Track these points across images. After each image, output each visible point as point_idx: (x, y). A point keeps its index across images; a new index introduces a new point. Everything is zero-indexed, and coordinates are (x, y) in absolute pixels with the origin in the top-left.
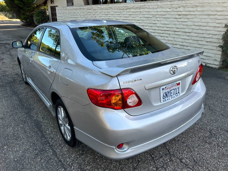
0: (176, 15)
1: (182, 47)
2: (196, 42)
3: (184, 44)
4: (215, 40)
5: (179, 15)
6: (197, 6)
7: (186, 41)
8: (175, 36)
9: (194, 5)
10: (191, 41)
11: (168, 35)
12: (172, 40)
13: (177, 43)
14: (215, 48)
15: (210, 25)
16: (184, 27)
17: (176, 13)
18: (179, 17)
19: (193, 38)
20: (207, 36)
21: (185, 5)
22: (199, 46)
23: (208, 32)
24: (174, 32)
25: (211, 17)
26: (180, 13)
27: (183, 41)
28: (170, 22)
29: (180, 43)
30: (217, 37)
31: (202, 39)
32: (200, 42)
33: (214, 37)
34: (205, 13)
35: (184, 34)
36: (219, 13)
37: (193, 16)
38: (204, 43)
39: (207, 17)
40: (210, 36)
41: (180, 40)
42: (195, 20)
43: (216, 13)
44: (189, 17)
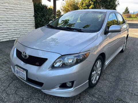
0: (4, 8)
1: (16, 30)
2: (22, 26)
3: (16, 28)
5: (6, 9)
6: (17, 4)
7: (17, 26)
8: (8, 24)
9: (15, 4)
10: (20, 26)
11: (1, 24)
12: (6, 27)
13: (11, 28)
14: (32, 27)
15: (28, 15)
16: (13, 17)
17: (4, 7)
19: (21, 24)
20: (28, 22)
21: (9, 2)
22: (25, 28)
23: (28, 19)
24: (6, 21)
25: (27, 11)
26: (7, 7)
27: (15, 26)
29: (14, 28)
30: (32, 21)
31: (26, 23)
32: (25, 25)
33: (31, 22)
34: (22, 9)
35: (14, 21)
37: (17, 10)
38: (27, 25)
39: (24, 11)
40: (29, 21)
41: (13, 26)
42: (18, 12)
44: (14, 10)
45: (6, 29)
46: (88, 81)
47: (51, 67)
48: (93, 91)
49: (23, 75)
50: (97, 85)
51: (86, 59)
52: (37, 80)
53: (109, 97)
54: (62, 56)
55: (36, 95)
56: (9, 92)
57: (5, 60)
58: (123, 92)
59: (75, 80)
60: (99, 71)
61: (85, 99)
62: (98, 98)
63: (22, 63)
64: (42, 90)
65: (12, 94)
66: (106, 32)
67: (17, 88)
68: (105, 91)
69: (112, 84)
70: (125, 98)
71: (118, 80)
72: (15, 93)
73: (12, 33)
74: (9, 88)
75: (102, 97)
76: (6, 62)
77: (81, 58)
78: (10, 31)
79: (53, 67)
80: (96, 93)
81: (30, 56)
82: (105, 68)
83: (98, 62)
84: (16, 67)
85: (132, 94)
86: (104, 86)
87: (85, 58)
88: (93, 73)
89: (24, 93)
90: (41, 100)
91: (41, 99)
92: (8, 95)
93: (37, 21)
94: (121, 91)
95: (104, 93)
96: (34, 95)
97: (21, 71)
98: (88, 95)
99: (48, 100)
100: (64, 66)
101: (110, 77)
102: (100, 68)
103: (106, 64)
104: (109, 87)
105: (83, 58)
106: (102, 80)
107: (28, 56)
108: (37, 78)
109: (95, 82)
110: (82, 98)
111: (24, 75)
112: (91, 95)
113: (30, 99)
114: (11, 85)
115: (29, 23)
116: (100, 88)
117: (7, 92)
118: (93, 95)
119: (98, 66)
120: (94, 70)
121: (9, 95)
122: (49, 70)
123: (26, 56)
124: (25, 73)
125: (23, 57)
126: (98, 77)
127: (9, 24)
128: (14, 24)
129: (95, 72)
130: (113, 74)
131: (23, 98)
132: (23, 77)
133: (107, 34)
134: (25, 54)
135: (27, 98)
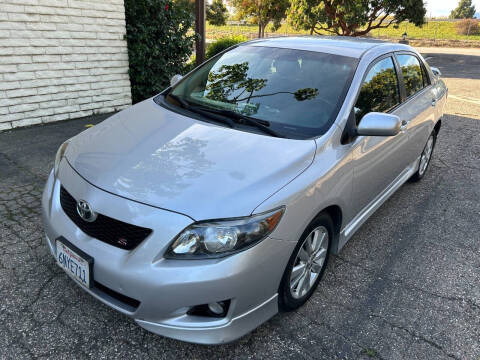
0: (21, 13)
1: (62, 89)
2: (86, 72)
3: (63, 81)
4: (116, 64)
5: (30, 14)
7: (67, 73)
8: (35, 67)
10: (78, 73)
11: (13, 68)
13: (48, 82)
14: (119, 77)
15: (102, 36)
16: (53, 42)
17: (21, 9)
18: (31, 19)
19: (80, 65)
20: (104, 58)
22: (94, 79)
23: (103, 50)
25: (100, 21)
26: (31, 10)
27: (60, 74)
28: (8, 32)
29: (56, 82)
30: (117, 57)
31: (96, 64)
32: (93, 71)
33: (113, 57)
35: (58, 58)
36: (109, 15)
37: (66, 19)
38: (101, 71)
39: (91, 21)
40: (108, 57)
41: (52, 74)
43: (104, 14)
44: (56, 19)
45: (28, 84)
46: (277, 294)
47: (164, 256)
48: (296, 319)
49: (79, 271)
50: (312, 300)
51: (271, 235)
52: (120, 290)
53: (340, 342)
54: (197, 223)
55: (122, 329)
56: (40, 314)
57: (29, 199)
58: (388, 329)
59: (233, 298)
60: (318, 258)
61: (268, 346)
62: (305, 346)
63: (79, 232)
64: (137, 320)
65: (49, 324)
66: (348, 136)
67: (65, 302)
68: (332, 324)
69: (357, 298)
70: (389, 348)
72: (58, 318)
73: (49, 97)
74: (39, 302)
75: (319, 341)
76: (30, 206)
78: (44, 91)
79: (169, 254)
80: (302, 329)
81: (100, 217)
82: (340, 247)
83: (314, 234)
85: (414, 335)
88: (295, 269)
89: (84, 321)
90: (135, 346)
91: (134, 343)
92: (37, 324)
93: (137, 55)
94: (382, 325)
95: (329, 328)
96: (115, 330)
97: (76, 258)
98: (278, 332)
99: (156, 346)
101: (356, 275)
102: (323, 250)
103: (346, 234)
104: (349, 309)
105: (260, 231)
106: (330, 284)
108: (121, 286)
109: (304, 292)
110: (256, 344)
111: (82, 272)
112: (286, 335)
113: (103, 343)
114: (45, 292)
115: (108, 64)
116: (318, 313)
117: (35, 315)
118: (292, 337)
119: (313, 247)
120: (299, 260)
121: (40, 325)
122: (157, 266)
123: (88, 214)
124: (85, 266)
125: (82, 216)
126: (314, 276)
127: (41, 67)
128: (56, 66)
129: (302, 265)
130: (368, 264)
131: (80, 337)
132: (80, 277)
134: (87, 207)
135: (94, 338)
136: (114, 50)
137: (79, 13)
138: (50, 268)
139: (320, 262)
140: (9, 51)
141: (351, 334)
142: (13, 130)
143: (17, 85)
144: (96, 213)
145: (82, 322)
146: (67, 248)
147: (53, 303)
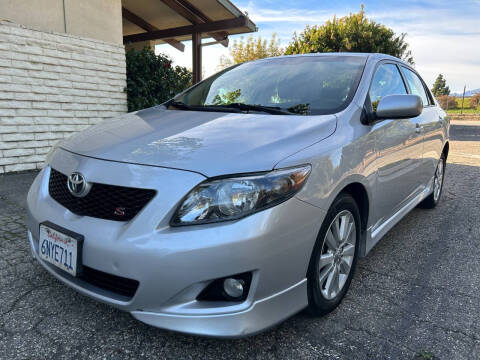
0: (25, 61)
1: (60, 135)
2: (85, 121)
5: (34, 63)
6: (72, 50)
7: (66, 120)
8: (35, 113)
9: (65, 47)
10: (77, 121)
11: (12, 113)
12: (29, 122)
13: (46, 128)
15: (103, 88)
16: (55, 91)
17: (25, 57)
18: (34, 67)
19: (79, 114)
20: (103, 108)
21: (43, 41)
23: (103, 101)
24: (29, 104)
25: (102, 74)
26: (35, 59)
27: (59, 121)
28: (10, 78)
29: (54, 128)
30: (117, 108)
31: (96, 114)
32: (92, 121)
33: (113, 108)
34: (89, 65)
35: (58, 106)
36: (111, 69)
37: (69, 70)
38: (100, 120)
39: (93, 73)
40: (108, 107)
41: (50, 120)
42: (73, 77)
43: (106, 68)
44: (59, 69)
45: (26, 129)
46: (306, 279)
47: (170, 223)
48: (327, 326)
49: (65, 256)
50: (343, 307)
51: (298, 195)
52: (115, 271)
53: (386, 348)
54: (210, 180)
56: (12, 325)
57: (14, 226)
58: (441, 334)
59: (256, 270)
60: (346, 255)
61: (297, 353)
62: (344, 351)
64: (133, 312)
65: (23, 334)
66: (368, 119)
67: (45, 313)
68: (372, 330)
69: (396, 304)
70: (449, 352)
71: (418, 292)
72: (34, 328)
74: (13, 313)
76: (14, 231)
77: (278, 188)
78: (42, 137)
79: (175, 222)
80: (336, 336)
82: (368, 249)
83: (340, 219)
84: (43, 229)
85: (475, 339)
86: (369, 313)
87: (290, 189)
88: (323, 258)
89: (66, 330)
90: (129, 355)
91: (127, 351)
92: (8, 334)
94: (434, 329)
95: (369, 333)
96: (104, 338)
97: (62, 241)
99: (155, 354)
100: (217, 216)
102: (352, 246)
104: (388, 315)
105: (283, 189)
106: (360, 293)
107: (87, 187)
108: (116, 264)
109: (334, 295)
110: (282, 351)
111: (68, 257)
112: (318, 341)
113: (88, 352)
114: (22, 303)
115: (107, 114)
116: (352, 318)
117: (7, 325)
118: (326, 342)
119: (341, 235)
120: (326, 247)
121: (12, 335)
122: (162, 232)
124: (72, 248)
126: (343, 278)
127: (40, 113)
128: (56, 114)
129: (330, 254)
130: (400, 274)
131: (60, 347)
132: (65, 264)
133: (372, 125)
134: (80, 178)
135: (77, 348)
136: (114, 102)
137: (81, 65)
138: (29, 282)
139: (348, 260)
140: (10, 96)
141: (398, 338)
142: (4, 174)
143: (13, 129)
144: (90, 183)
145: (64, 331)
146: (53, 231)
147: (29, 313)
